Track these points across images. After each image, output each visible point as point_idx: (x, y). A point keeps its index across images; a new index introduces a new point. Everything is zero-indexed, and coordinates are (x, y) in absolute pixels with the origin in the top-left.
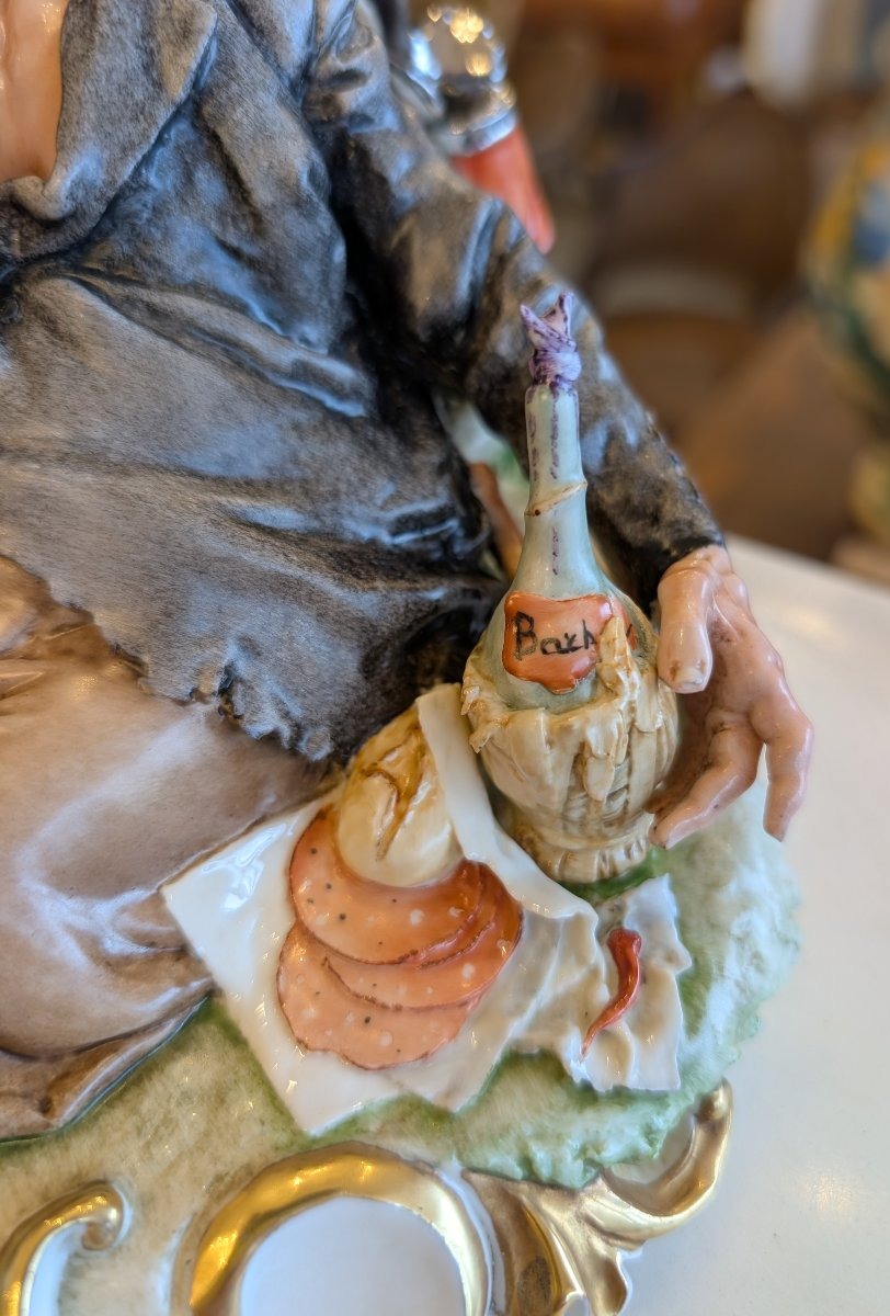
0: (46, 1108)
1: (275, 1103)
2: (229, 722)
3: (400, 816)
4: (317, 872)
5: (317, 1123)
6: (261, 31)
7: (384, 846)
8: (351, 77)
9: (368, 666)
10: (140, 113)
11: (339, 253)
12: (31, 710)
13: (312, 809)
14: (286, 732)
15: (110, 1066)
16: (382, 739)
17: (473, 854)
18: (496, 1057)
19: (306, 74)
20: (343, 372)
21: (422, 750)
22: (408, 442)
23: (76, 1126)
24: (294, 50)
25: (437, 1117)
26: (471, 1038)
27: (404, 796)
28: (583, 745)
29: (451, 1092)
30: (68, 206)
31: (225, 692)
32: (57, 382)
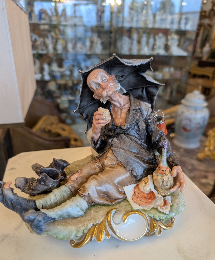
0: (112, 203)
2: (131, 174)
3: (145, 185)
4: (137, 190)
5: (135, 209)
6: (142, 115)
7: (144, 187)
8: (150, 119)
9: (144, 171)
10: (132, 122)
11: (146, 134)
12: (116, 169)
13: (137, 184)
14: (136, 176)
15: (117, 201)
16: (144, 179)
17: (152, 190)
18: (152, 207)
19: (145, 118)
20: (145, 145)
21: (148, 180)
22: (150, 152)
23: (114, 205)
25: (146, 211)
26: (150, 205)
27: (146, 183)
28: (164, 180)
29: (147, 209)
30: (125, 128)
31: (132, 171)
32: (121, 142)
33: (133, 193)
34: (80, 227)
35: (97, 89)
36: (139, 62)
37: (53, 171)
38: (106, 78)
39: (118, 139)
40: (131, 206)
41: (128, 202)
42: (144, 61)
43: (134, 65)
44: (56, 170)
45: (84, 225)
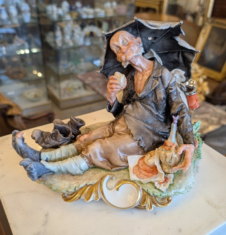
0: (111, 169)
1: (129, 177)
2: (138, 144)
3: (150, 158)
4: (141, 162)
5: (131, 179)
6: (163, 84)
7: (148, 160)
8: (171, 89)
10: (150, 90)
11: (165, 105)
12: (123, 136)
13: (144, 156)
14: (143, 147)
15: (118, 168)
16: (152, 151)
17: (155, 164)
18: (149, 181)
19: (167, 88)
21: (155, 153)
22: (167, 125)
23: (113, 171)
24: (166, 86)
25: (142, 183)
26: (148, 179)
27: (151, 156)
28: (166, 156)
29: (144, 182)
30: (140, 97)
31: (139, 141)
32: (135, 110)
33: (137, 164)
34: (73, 184)
35: (118, 52)
36: (167, 26)
37: (66, 128)
38: (127, 41)
39: (133, 107)
40: (129, 176)
41: (128, 171)
42: (173, 24)
43: (160, 28)
44: (68, 128)
45: (78, 183)
